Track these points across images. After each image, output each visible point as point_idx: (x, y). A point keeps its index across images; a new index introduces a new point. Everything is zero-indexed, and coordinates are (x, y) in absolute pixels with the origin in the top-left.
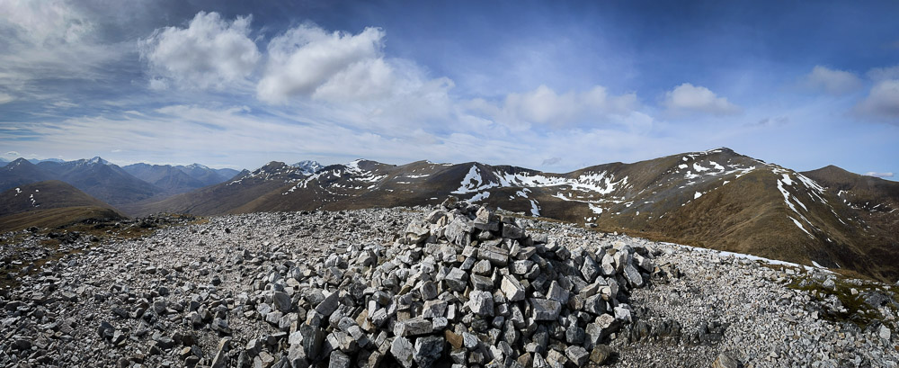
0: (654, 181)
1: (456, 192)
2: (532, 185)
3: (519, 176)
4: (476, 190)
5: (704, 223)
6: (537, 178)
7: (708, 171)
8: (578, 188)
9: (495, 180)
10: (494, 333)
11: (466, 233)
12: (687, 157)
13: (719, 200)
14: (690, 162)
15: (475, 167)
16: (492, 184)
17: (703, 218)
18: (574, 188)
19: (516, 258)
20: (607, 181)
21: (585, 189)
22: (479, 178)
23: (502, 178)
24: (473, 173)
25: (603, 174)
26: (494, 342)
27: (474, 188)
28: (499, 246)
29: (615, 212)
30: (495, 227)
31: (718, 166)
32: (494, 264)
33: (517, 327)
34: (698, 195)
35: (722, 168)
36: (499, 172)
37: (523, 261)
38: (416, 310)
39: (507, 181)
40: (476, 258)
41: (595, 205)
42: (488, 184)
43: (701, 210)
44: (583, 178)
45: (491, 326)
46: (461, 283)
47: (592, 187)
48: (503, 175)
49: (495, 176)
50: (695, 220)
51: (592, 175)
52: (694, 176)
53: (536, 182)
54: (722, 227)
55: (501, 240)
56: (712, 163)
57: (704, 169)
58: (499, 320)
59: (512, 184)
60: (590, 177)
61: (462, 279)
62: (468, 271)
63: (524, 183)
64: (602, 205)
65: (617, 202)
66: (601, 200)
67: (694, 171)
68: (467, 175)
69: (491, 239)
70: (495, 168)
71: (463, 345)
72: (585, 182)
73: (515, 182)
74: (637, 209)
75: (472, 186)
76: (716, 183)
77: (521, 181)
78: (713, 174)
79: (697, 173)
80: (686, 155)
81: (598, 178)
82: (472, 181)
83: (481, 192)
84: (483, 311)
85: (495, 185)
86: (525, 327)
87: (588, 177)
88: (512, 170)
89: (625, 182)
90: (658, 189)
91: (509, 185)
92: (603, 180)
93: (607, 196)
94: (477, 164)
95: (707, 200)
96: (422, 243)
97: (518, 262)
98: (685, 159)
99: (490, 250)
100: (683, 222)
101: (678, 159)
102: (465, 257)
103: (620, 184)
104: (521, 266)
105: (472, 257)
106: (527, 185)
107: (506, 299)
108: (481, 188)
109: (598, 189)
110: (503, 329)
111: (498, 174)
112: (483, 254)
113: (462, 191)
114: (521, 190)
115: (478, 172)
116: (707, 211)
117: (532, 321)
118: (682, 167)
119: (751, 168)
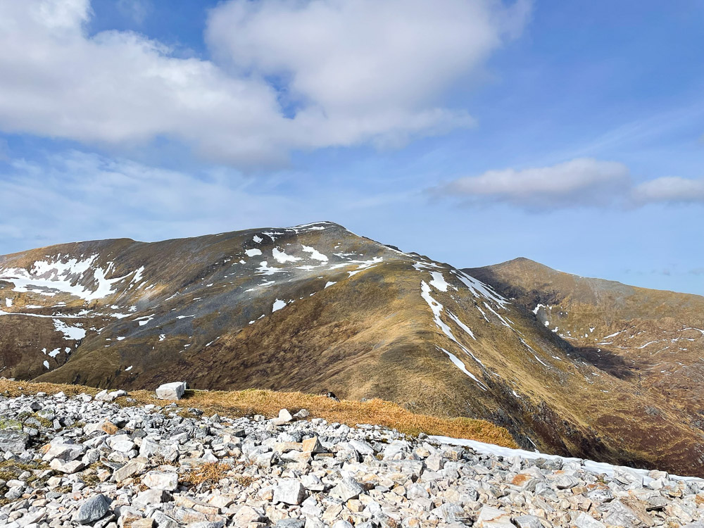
5: (289, 355)
7: (299, 263)
8: (29, 287)
12: (260, 236)
14: (267, 245)
17: (287, 346)
18: (20, 288)
20: (99, 274)
21: (45, 289)
25: (90, 260)
31: (316, 255)
34: (279, 305)
35: (324, 258)
41: (68, 323)
43: (284, 332)
44: (42, 267)
47: (64, 286)
50: (272, 351)
51: (65, 261)
52: (273, 271)
54: (320, 363)
56: (307, 249)
57: (292, 259)
60: (60, 266)
64: (85, 323)
65: (120, 316)
66: (85, 312)
67: (274, 263)
72: (47, 275)
74: (161, 330)
76: (314, 285)
78: (308, 268)
79: (278, 265)
80: (259, 232)
81: (80, 267)
87: (53, 266)
89: (138, 278)
92: (90, 273)
93: (95, 307)
95: (296, 315)
98: (257, 239)
100: (250, 353)
101: (245, 238)
103: (128, 281)
109: (78, 291)
116: (296, 333)
118: (252, 253)
119: (376, 260)
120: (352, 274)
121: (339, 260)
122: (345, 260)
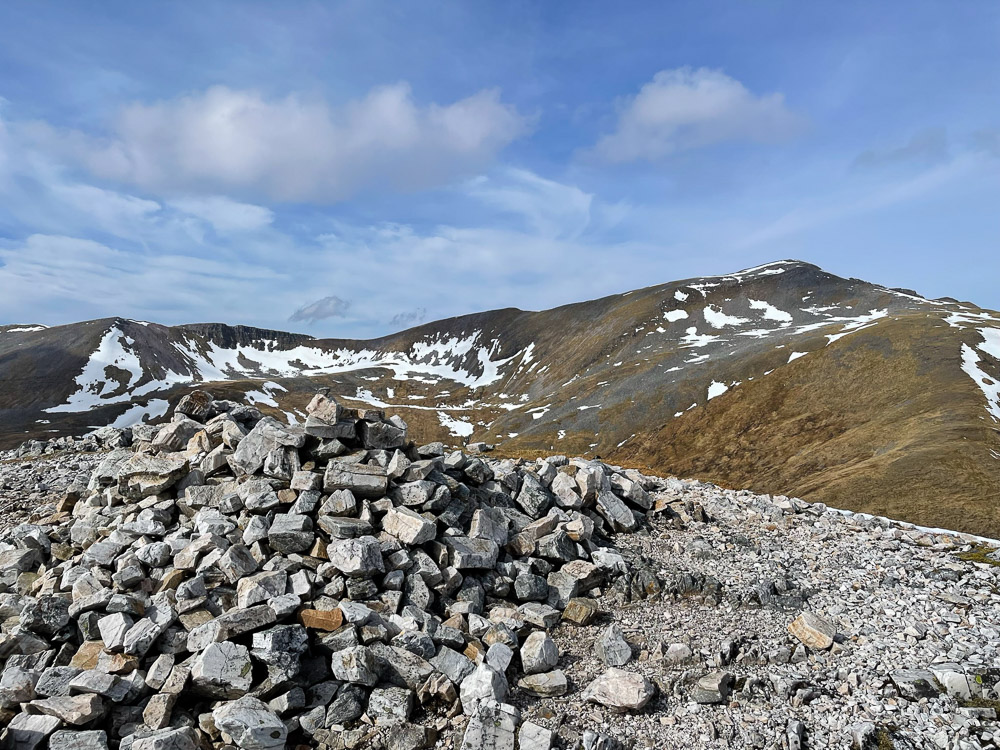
0: (602, 354)
1: (61, 409)
2: (290, 372)
3: (250, 352)
4: (126, 398)
5: (735, 462)
6: (300, 353)
7: (746, 327)
8: (410, 374)
9: (182, 365)
10: (392, 598)
11: (288, 449)
12: (684, 291)
13: (775, 403)
14: (695, 302)
15: (115, 332)
16: (173, 378)
17: (732, 448)
18: (400, 375)
19: (401, 480)
20: (483, 355)
21: (427, 376)
22: (131, 362)
23: (200, 361)
24: (109, 352)
25: (472, 338)
26: (395, 609)
27: (118, 392)
28: (365, 461)
29: (505, 431)
30: (349, 431)
31: (773, 313)
32: (360, 494)
33: (429, 581)
34: (717, 389)
35: (784, 317)
36: (192, 344)
37: (417, 483)
38: (220, 602)
39: (218, 365)
40: (321, 490)
41: (454, 416)
42: (162, 377)
43: (726, 429)
44: (421, 349)
45: (383, 589)
46: (305, 535)
47: (446, 371)
48: (203, 350)
49: (180, 356)
50: (710, 455)
51: (445, 341)
52: (705, 340)
53: (297, 363)
54: (785, 474)
55: (365, 452)
56: (756, 305)
57: (734, 321)
58: (397, 576)
59: (231, 372)
60: (440, 348)
61: (304, 529)
62: (313, 514)
63: (264, 370)
64: (472, 416)
65: (510, 407)
66: (470, 403)
67: (705, 328)
68: (94, 357)
69: (342, 453)
70: (180, 333)
71: (345, 622)
72: (427, 359)
73: (239, 368)
74: (559, 424)
75: (111, 385)
76: (768, 358)
77: (255, 365)
78: (760, 333)
79: (713, 331)
80: (682, 286)
81: (460, 347)
82: (112, 372)
83: (143, 401)
84: (367, 566)
85: (183, 379)
86: (443, 582)
87: (433, 347)
88: (229, 336)
89: (528, 358)
90: (613, 375)
91: (222, 378)
92: (473, 354)
93: (483, 393)
94: (123, 325)
95: (744, 404)
96: (172, 490)
97: (407, 485)
98: (680, 296)
99: (346, 470)
100: (678, 457)
101: (661, 297)
102: (297, 492)
103: (517, 362)
104: (415, 491)
105: (313, 489)
106: (273, 374)
107: (402, 543)
108: (141, 391)
109: (461, 376)
110: (405, 588)
111: (189, 349)
112: (336, 480)
113: (80, 403)
114: (258, 387)
115: (127, 347)
116: (745, 430)
117: (453, 571)
118: (673, 316)
119: (876, 314)
120: (833, 338)
121: (811, 319)
122: (821, 318)
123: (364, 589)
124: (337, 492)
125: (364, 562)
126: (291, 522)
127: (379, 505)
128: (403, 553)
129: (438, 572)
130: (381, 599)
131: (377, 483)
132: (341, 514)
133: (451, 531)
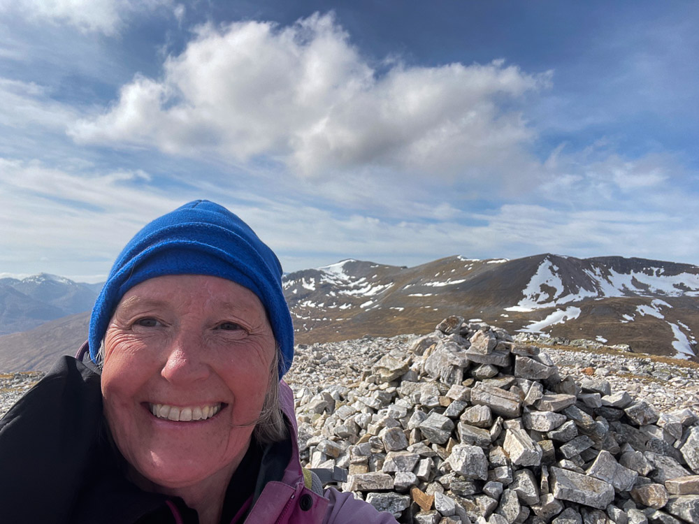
1: (514, 309)
2: (675, 293)
3: (641, 277)
4: (552, 304)
6: (684, 278)
9: (589, 284)
10: (485, 502)
11: (456, 367)
15: (547, 263)
16: (583, 294)
19: (534, 407)
22: (557, 283)
23: (603, 283)
24: (543, 274)
26: (483, 513)
27: (548, 301)
28: (507, 388)
30: (502, 360)
32: (495, 413)
36: (598, 270)
37: (544, 413)
38: (376, 464)
39: (615, 286)
40: (468, 403)
42: (576, 292)
45: (480, 492)
46: (442, 433)
48: (605, 274)
49: (589, 278)
53: (681, 286)
55: (511, 379)
58: (493, 486)
59: (626, 291)
61: (444, 428)
62: (455, 419)
63: (652, 290)
68: (534, 278)
69: (496, 377)
70: (588, 263)
71: (433, 507)
73: (632, 288)
75: (544, 296)
77: (645, 287)
82: (545, 288)
83: (563, 308)
85: (590, 294)
88: (624, 265)
91: (619, 295)
94: (554, 259)
96: (397, 380)
97: (537, 413)
99: (491, 392)
102: (452, 400)
104: (542, 420)
105: (462, 400)
106: (659, 294)
107: (509, 462)
108: (562, 301)
110: (500, 500)
111: (595, 274)
112: (478, 397)
113: (523, 307)
114: (647, 303)
115: (554, 272)
117: (551, 498)
123: (462, 487)
124: (477, 406)
125: (465, 467)
126: (437, 421)
127: (509, 423)
128: (505, 469)
129: (534, 494)
130: (475, 501)
131: (510, 405)
132: (475, 424)
133: (563, 463)
